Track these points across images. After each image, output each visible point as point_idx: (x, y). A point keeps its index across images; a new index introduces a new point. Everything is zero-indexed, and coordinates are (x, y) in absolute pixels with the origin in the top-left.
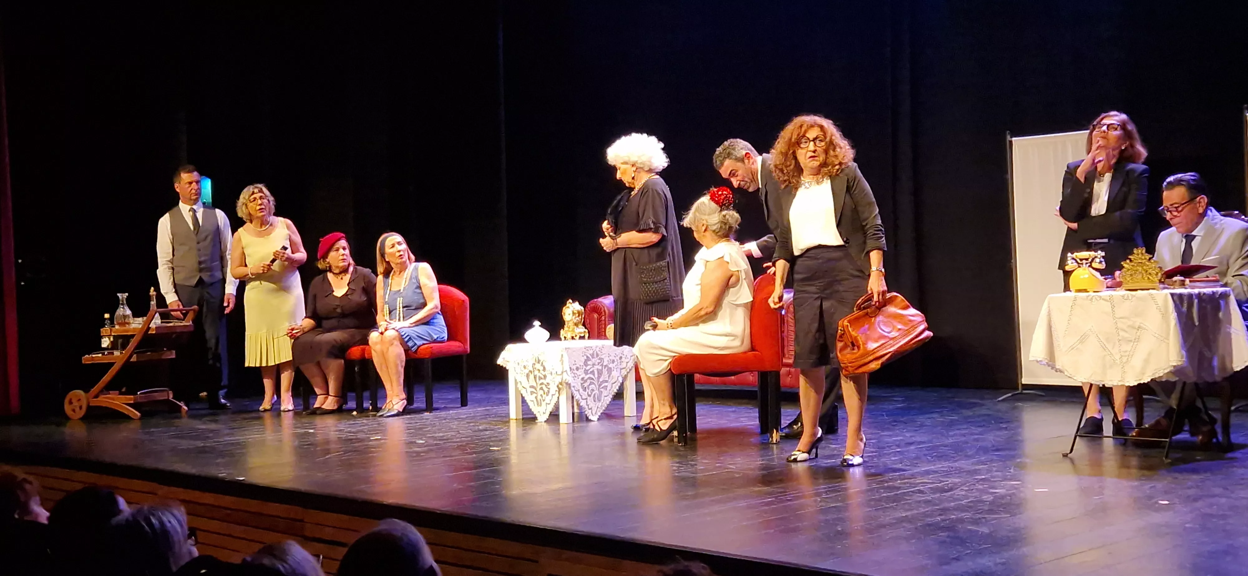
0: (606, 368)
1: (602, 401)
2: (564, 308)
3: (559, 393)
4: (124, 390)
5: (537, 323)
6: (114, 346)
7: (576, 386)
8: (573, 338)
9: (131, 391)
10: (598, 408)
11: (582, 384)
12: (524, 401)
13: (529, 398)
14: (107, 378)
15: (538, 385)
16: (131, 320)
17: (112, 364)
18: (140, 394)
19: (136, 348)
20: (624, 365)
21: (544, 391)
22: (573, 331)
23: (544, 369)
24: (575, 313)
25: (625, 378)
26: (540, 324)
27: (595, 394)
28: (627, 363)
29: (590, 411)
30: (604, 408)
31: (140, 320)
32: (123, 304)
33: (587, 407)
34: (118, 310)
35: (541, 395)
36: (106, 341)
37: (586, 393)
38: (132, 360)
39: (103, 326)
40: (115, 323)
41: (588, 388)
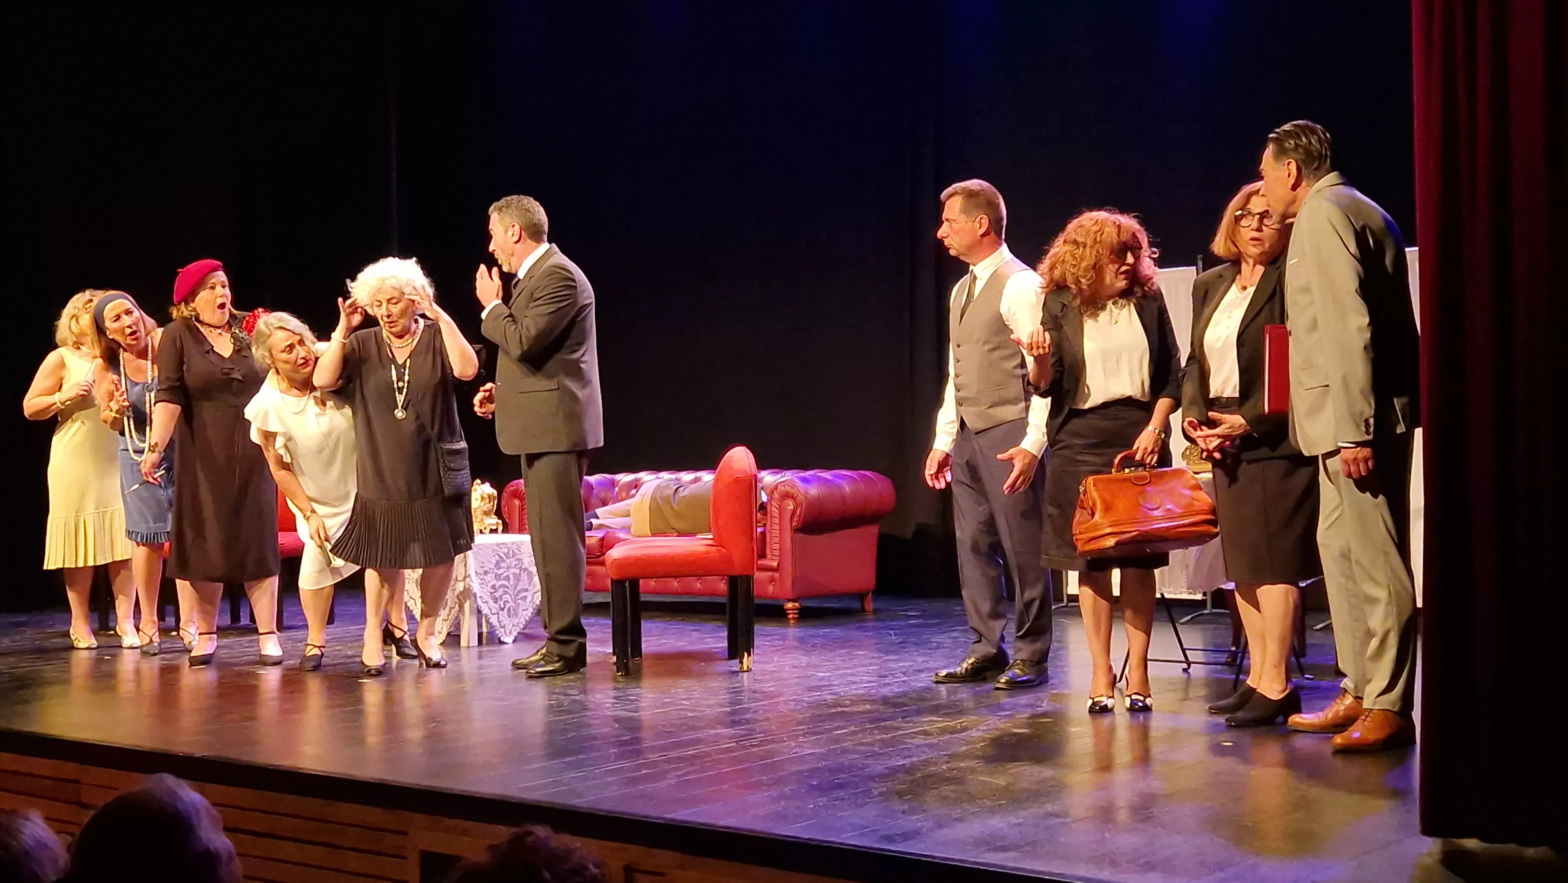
0: (526, 572)
1: (520, 617)
2: (471, 492)
7: (484, 596)
10: (513, 625)
11: (491, 593)
22: (482, 521)
24: (485, 498)
27: (509, 608)
29: (504, 630)
30: (522, 626)
33: (498, 625)
37: (498, 606)
41: (501, 600)
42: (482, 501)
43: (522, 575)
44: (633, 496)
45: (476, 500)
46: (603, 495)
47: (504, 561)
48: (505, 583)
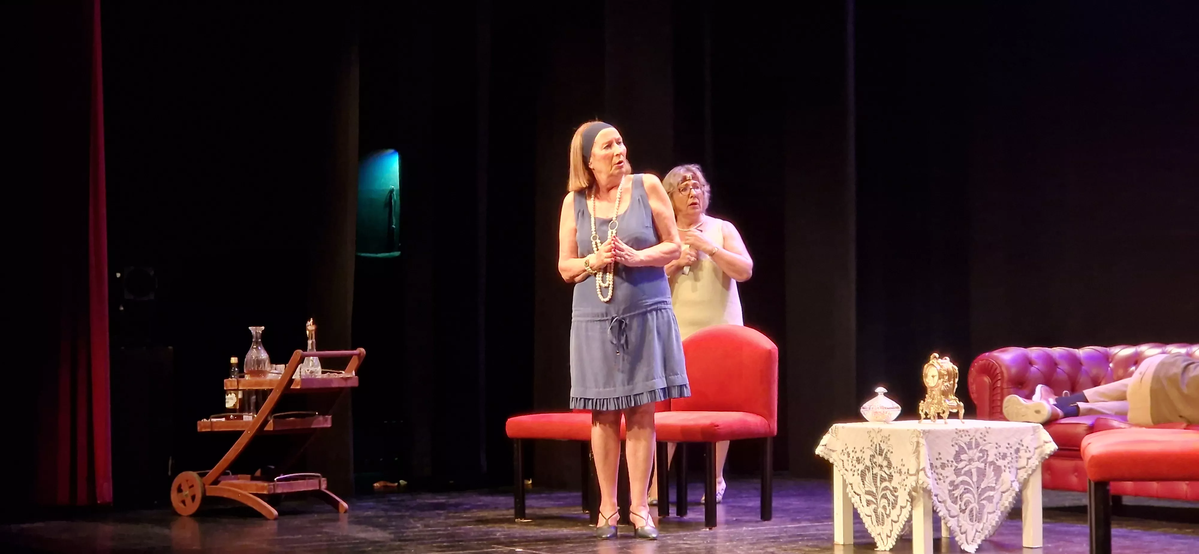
0: (992, 467)
1: (984, 521)
2: (926, 366)
3: (911, 505)
4: (258, 473)
5: (881, 390)
6: (243, 406)
7: (941, 494)
8: (939, 417)
9: (268, 477)
10: (977, 531)
11: (950, 491)
12: (856, 515)
13: (864, 511)
14: (231, 454)
15: (880, 490)
16: (267, 367)
17: (238, 434)
18: (278, 480)
19: (274, 411)
20: (1023, 462)
21: (888, 500)
22: (939, 403)
23: (889, 466)
24: (944, 375)
25: (1024, 485)
26: (886, 391)
27: (971, 511)
28: (1029, 459)
29: (964, 535)
30: (987, 532)
31: (281, 367)
32: (257, 342)
33: (958, 529)
34: (249, 353)
35: (884, 508)
36: (232, 399)
37: (957, 507)
38: (266, 429)
39: (228, 376)
40: (245, 371)
41: (961, 501)
42: (940, 379)
43: (987, 468)
44: (1130, 375)
45: (933, 376)
46: (1094, 371)
47: (966, 453)
48: (967, 479)
